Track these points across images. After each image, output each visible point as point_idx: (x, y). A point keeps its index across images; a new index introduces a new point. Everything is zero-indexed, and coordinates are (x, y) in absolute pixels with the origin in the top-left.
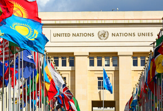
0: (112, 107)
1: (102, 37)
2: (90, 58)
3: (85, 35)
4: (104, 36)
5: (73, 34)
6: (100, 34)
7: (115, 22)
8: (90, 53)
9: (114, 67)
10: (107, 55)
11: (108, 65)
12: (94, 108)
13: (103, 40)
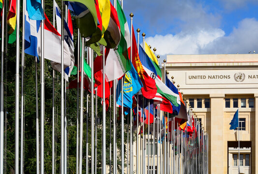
1: (238, 80)
2: (226, 99)
3: (221, 77)
4: (240, 78)
5: (209, 76)
6: (237, 76)
7: (251, 64)
8: (226, 95)
9: (250, 108)
10: (243, 97)
11: (244, 107)
12: (230, 148)
13: (240, 82)
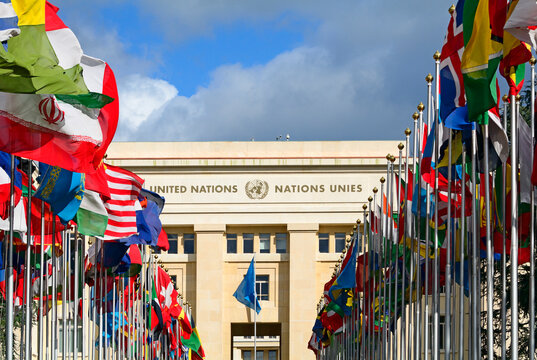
0: (275, 336)
1: (254, 195)
2: (228, 236)
3: (219, 189)
4: (259, 192)
5: (193, 187)
6: (251, 187)
7: (282, 163)
8: (228, 227)
9: (279, 255)
10: (265, 231)
11: (267, 251)
12: (236, 338)
13: (257, 201)
